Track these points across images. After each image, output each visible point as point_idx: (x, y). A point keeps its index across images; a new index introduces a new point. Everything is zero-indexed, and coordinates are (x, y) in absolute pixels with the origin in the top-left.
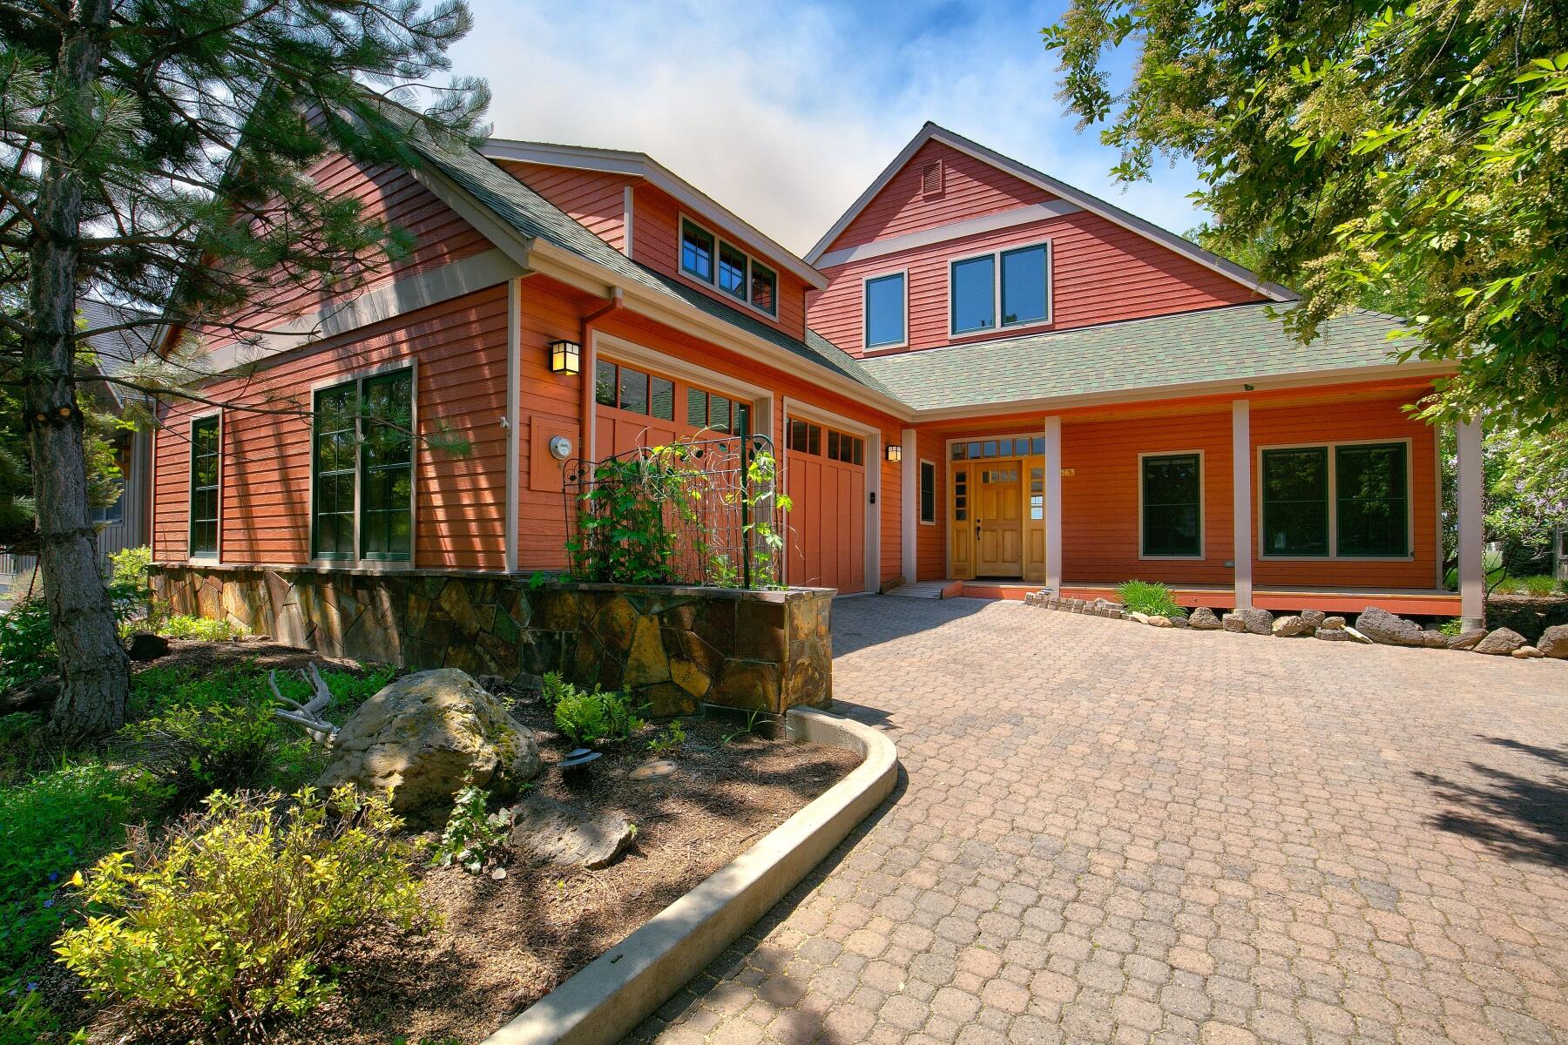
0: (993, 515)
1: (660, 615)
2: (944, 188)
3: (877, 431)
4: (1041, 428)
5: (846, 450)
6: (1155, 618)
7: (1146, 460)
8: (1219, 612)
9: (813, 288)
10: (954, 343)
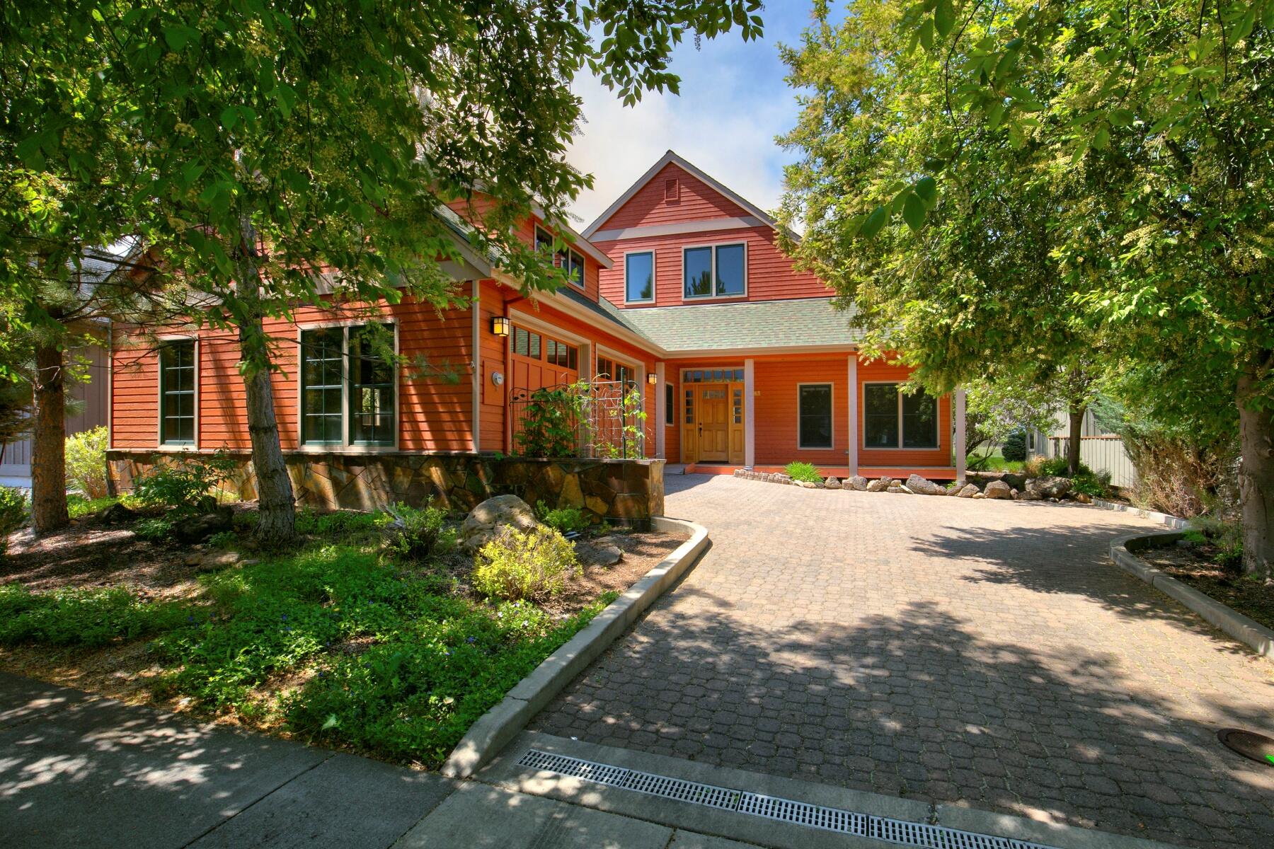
0: (710, 420)
1: (579, 473)
2: (679, 197)
3: (643, 364)
4: (743, 364)
5: (625, 374)
6: (807, 483)
7: (802, 387)
8: (840, 480)
9: (603, 267)
10: (686, 304)
